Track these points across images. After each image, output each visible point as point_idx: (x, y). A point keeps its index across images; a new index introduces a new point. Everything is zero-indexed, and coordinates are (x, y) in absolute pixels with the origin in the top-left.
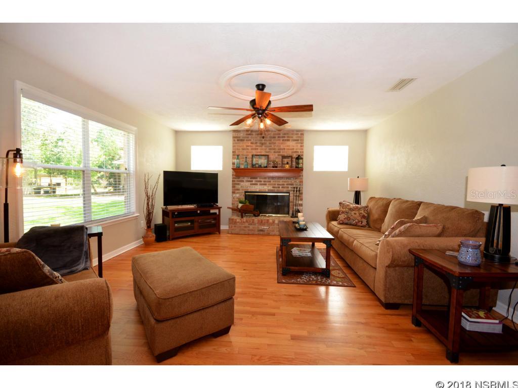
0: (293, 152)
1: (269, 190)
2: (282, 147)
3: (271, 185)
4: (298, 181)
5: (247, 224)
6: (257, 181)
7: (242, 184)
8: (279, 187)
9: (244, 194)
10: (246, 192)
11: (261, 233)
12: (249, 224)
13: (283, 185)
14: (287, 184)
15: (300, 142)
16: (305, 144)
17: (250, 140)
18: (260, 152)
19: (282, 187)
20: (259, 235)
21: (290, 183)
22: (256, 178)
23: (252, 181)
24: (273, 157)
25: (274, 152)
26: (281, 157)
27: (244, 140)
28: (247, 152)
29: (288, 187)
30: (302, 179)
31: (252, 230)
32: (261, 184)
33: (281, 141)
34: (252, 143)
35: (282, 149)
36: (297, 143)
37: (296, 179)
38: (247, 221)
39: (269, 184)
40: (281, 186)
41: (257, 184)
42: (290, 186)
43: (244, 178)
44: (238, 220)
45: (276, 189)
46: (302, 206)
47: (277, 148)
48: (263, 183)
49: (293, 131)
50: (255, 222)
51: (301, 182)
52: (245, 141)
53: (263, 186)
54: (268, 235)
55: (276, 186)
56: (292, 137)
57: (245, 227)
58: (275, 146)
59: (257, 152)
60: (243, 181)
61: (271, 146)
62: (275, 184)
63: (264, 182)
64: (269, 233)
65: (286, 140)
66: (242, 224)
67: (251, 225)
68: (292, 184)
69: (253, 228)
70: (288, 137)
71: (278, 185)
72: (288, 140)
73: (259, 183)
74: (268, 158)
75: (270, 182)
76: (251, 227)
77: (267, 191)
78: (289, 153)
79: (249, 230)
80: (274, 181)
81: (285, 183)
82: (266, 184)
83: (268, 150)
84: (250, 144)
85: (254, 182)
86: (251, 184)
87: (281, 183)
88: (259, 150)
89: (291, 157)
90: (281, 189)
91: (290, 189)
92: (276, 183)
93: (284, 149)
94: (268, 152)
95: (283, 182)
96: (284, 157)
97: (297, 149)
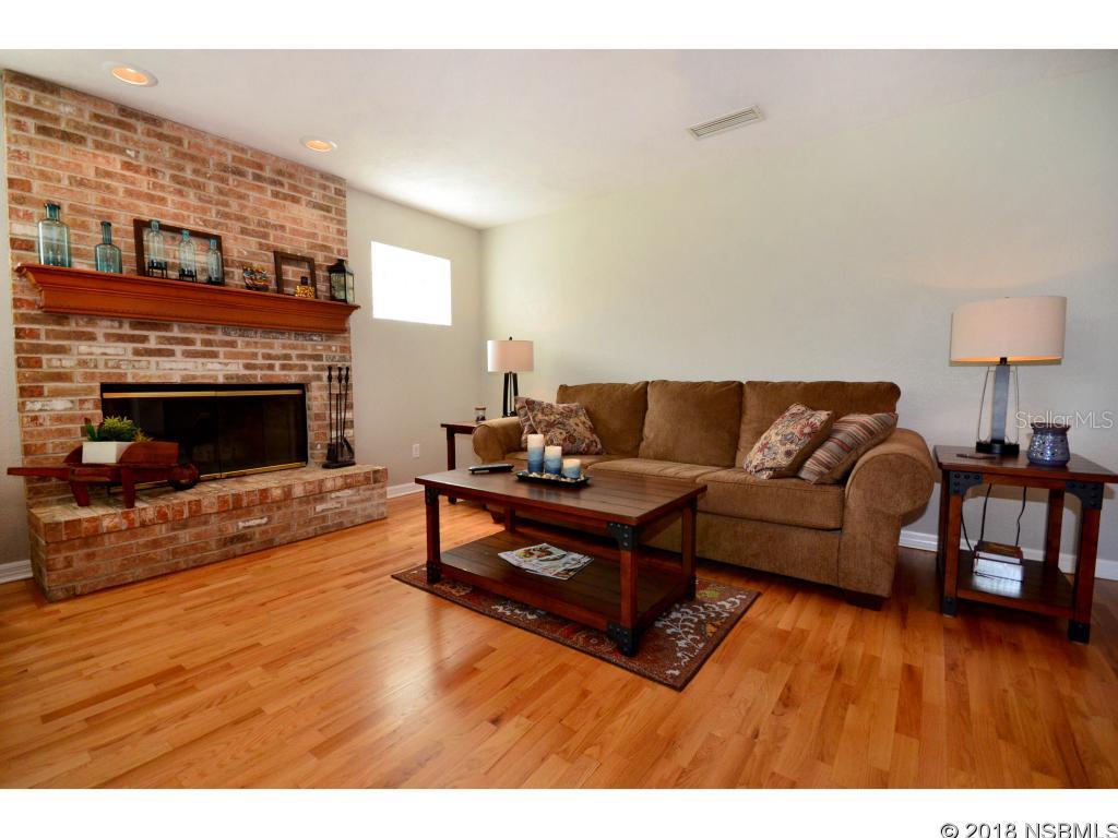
0: (313, 247)
1: (226, 377)
2: (272, 216)
3: (236, 356)
4: (335, 345)
5: (162, 531)
6: (170, 340)
7: (83, 347)
8: (271, 367)
9: (97, 396)
10: (105, 388)
11: (238, 547)
12: (173, 529)
13: (286, 357)
14: (302, 357)
15: (333, 215)
16: (349, 227)
17: (122, 151)
18: (176, 217)
19: (283, 367)
20: (227, 558)
21: (309, 352)
22: (167, 327)
23: (144, 339)
24: (237, 247)
25: (243, 231)
26: (271, 255)
27: (81, 140)
28: (104, 201)
29: (304, 368)
30: (347, 340)
31: (194, 548)
32: (188, 354)
33: (269, 197)
34: (127, 166)
35: (275, 227)
36: (325, 218)
37: (329, 338)
38: (162, 516)
39: (227, 356)
40: (277, 364)
41: (171, 353)
42: (310, 363)
43: (94, 325)
44: (106, 523)
45: (259, 373)
46: (352, 427)
47: (256, 218)
48: (198, 347)
49: (310, 171)
50: (205, 510)
51: (346, 349)
52: (89, 148)
53: (200, 361)
54: (269, 546)
55: (260, 361)
56: (309, 194)
57: (156, 544)
58: (243, 207)
59: (162, 216)
60: (91, 337)
61: (226, 204)
62: (255, 356)
63: (207, 343)
64: (272, 540)
65: (285, 197)
66: (135, 536)
67: (185, 526)
68: (318, 357)
69: (198, 536)
70: (294, 188)
71: (268, 357)
72: (295, 200)
73: (178, 349)
74: (219, 247)
75: (232, 344)
76: (185, 537)
77: (221, 380)
78: (300, 246)
79: (175, 553)
80: (248, 344)
81: (294, 353)
82: (214, 355)
83: (212, 216)
84: (117, 168)
85: (152, 344)
86: (137, 352)
87: (277, 351)
88: (170, 209)
89: (310, 262)
90: (277, 371)
91: (310, 372)
92: (261, 351)
93: (282, 228)
94: (216, 226)
95: (284, 347)
96: (281, 258)
97: (325, 238)
